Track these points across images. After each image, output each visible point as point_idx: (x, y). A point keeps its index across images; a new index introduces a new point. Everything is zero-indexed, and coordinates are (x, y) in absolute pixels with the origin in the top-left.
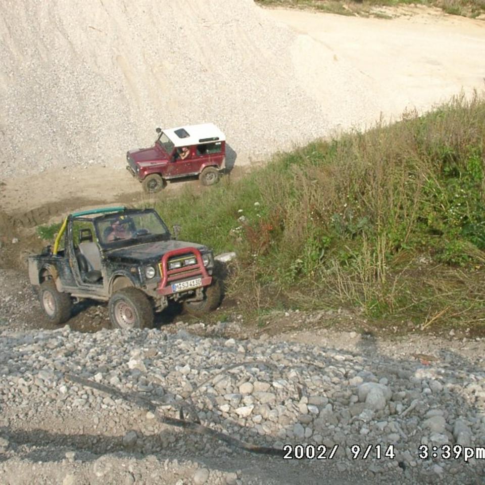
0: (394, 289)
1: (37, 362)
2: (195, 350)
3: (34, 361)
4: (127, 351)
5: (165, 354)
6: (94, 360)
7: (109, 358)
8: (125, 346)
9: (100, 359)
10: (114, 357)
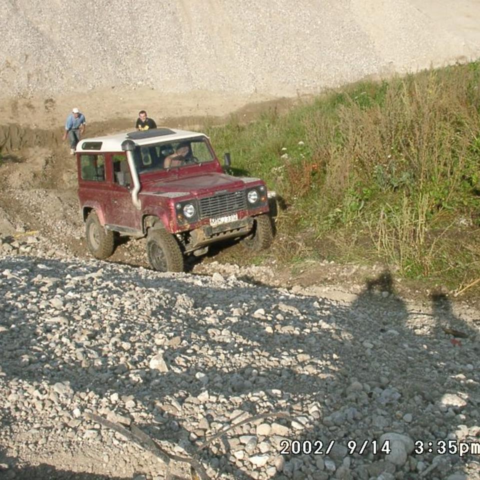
0: (431, 252)
1: (59, 346)
2: (221, 334)
3: (57, 344)
4: (152, 334)
5: (189, 342)
6: (116, 347)
7: (133, 344)
8: (152, 321)
9: (123, 346)
10: (137, 344)
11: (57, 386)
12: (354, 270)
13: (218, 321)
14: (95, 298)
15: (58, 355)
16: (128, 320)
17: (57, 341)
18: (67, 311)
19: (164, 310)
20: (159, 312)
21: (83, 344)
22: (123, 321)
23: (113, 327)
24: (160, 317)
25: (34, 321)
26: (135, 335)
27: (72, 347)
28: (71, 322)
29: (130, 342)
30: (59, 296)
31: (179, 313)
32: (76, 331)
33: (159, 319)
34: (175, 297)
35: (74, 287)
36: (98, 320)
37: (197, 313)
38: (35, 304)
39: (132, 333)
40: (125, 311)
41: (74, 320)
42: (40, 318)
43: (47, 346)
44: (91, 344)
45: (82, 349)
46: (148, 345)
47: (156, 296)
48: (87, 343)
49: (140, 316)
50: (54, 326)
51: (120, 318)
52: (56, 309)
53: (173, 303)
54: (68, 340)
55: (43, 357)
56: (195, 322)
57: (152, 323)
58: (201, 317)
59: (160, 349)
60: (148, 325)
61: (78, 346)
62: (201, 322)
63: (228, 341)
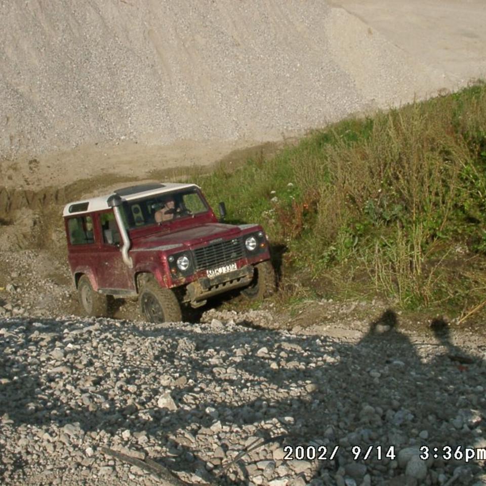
0: (429, 282)
1: (64, 393)
2: (226, 373)
3: (62, 392)
4: (157, 376)
5: (196, 381)
6: (122, 390)
7: (139, 387)
8: (155, 365)
9: (129, 389)
10: (143, 387)
11: (67, 427)
12: (353, 307)
13: (221, 361)
14: (96, 348)
15: (64, 401)
16: (132, 366)
17: (62, 389)
18: (68, 361)
19: (167, 354)
20: (162, 356)
21: (88, 389)
22: (127, 367)
23: (117, 372)
24: (163, 361)
25: (36, 372)
26: (139, 378)
27: (78, 393)
28: (74, 371)
29: (136, 385)
30: (59, 349)
31: (181, 357)
32: (79, 379)
33: (162, 363)
34: (177, 342)
35: (73, 340)
36: (100, 367)
37: (199, 355)
38: (36, 357)
39: (137, 376)
40: (127, 357)
41: (76, 369)
42: (42, 369)
43: (52, 394)
44: (96, 389)
45: (88, 395)
46: (154, 387)
47: (158, 342)
48: (92, 389)
49: (142, 361)
50: (57, 375)
51: (123, 365)
52: (57, 361)
53: (175, 347)
54: (73, 387)
55: (49, 404)
56: (199, 364)
57: (156, 366)
58: (204, 359)
59: (166, 389)
60: (152, 368)
61: (83, 392)
62: (204, 363)
63: (234, 378)
